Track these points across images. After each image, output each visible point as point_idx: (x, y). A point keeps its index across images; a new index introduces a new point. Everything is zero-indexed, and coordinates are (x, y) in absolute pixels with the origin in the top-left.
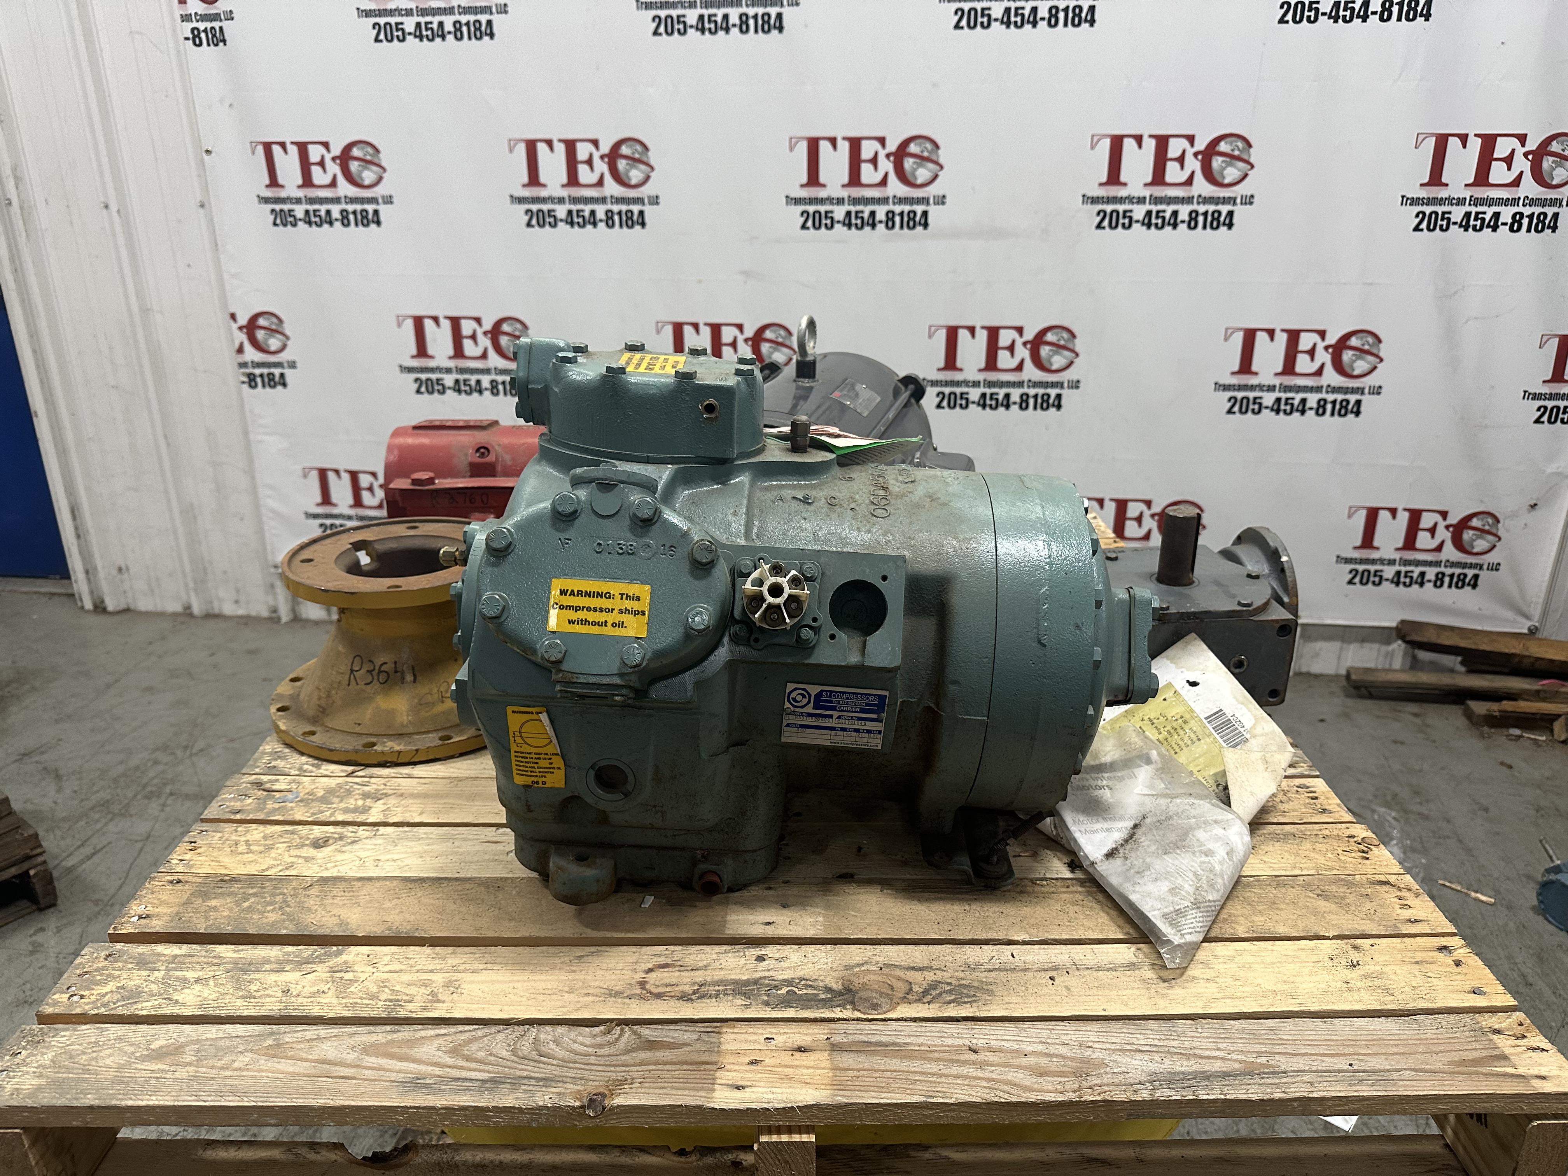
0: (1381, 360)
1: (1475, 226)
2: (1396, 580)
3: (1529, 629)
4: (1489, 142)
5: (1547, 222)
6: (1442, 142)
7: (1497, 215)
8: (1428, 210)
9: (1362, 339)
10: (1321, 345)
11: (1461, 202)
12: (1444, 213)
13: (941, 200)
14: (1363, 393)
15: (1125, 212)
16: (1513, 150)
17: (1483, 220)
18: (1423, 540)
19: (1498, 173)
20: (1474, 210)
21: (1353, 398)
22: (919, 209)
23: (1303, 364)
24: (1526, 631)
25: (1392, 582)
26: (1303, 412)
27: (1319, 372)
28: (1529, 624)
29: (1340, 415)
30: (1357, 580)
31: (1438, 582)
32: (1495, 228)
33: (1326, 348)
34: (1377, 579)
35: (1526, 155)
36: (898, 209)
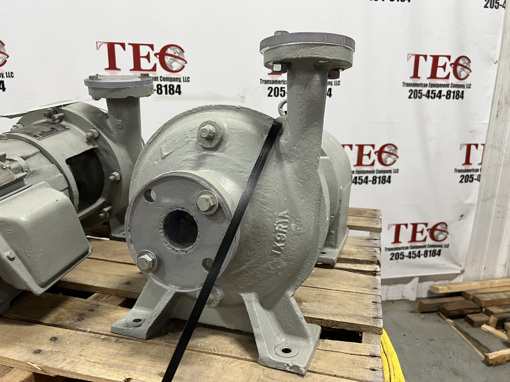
0: (398, 157)
1: (432, 97)
2: (410, 257)
3: (461, 271)
4: (436, 58)
5: (460, 94)
6: (417, 57)
7: (440, 92)
8: (414, 89)
9: (389, 148)
10: (373, 152)
11: (426, 85)
12: (420, 90)
13: (187, 80)
14: (391, 173)
15: (281, 88)
16: (446, 63)
17: (435, 94)
18: (419, 237)
19: (440, 73)
20: (431, 89)
21: (387, 175)
22: (175, 84)
23: (366, 161)
24: (459, 272)
25: (408, 257)
26: (367, 183)
27: (373, 164)
28: (461, 269)
29: (382, 183)
30: (394, 258)
31: (426, 255)
32: (440, 97)
33: (375, 153)
34: (402, 257)
35: (451, 65)
36: (163, 83)
